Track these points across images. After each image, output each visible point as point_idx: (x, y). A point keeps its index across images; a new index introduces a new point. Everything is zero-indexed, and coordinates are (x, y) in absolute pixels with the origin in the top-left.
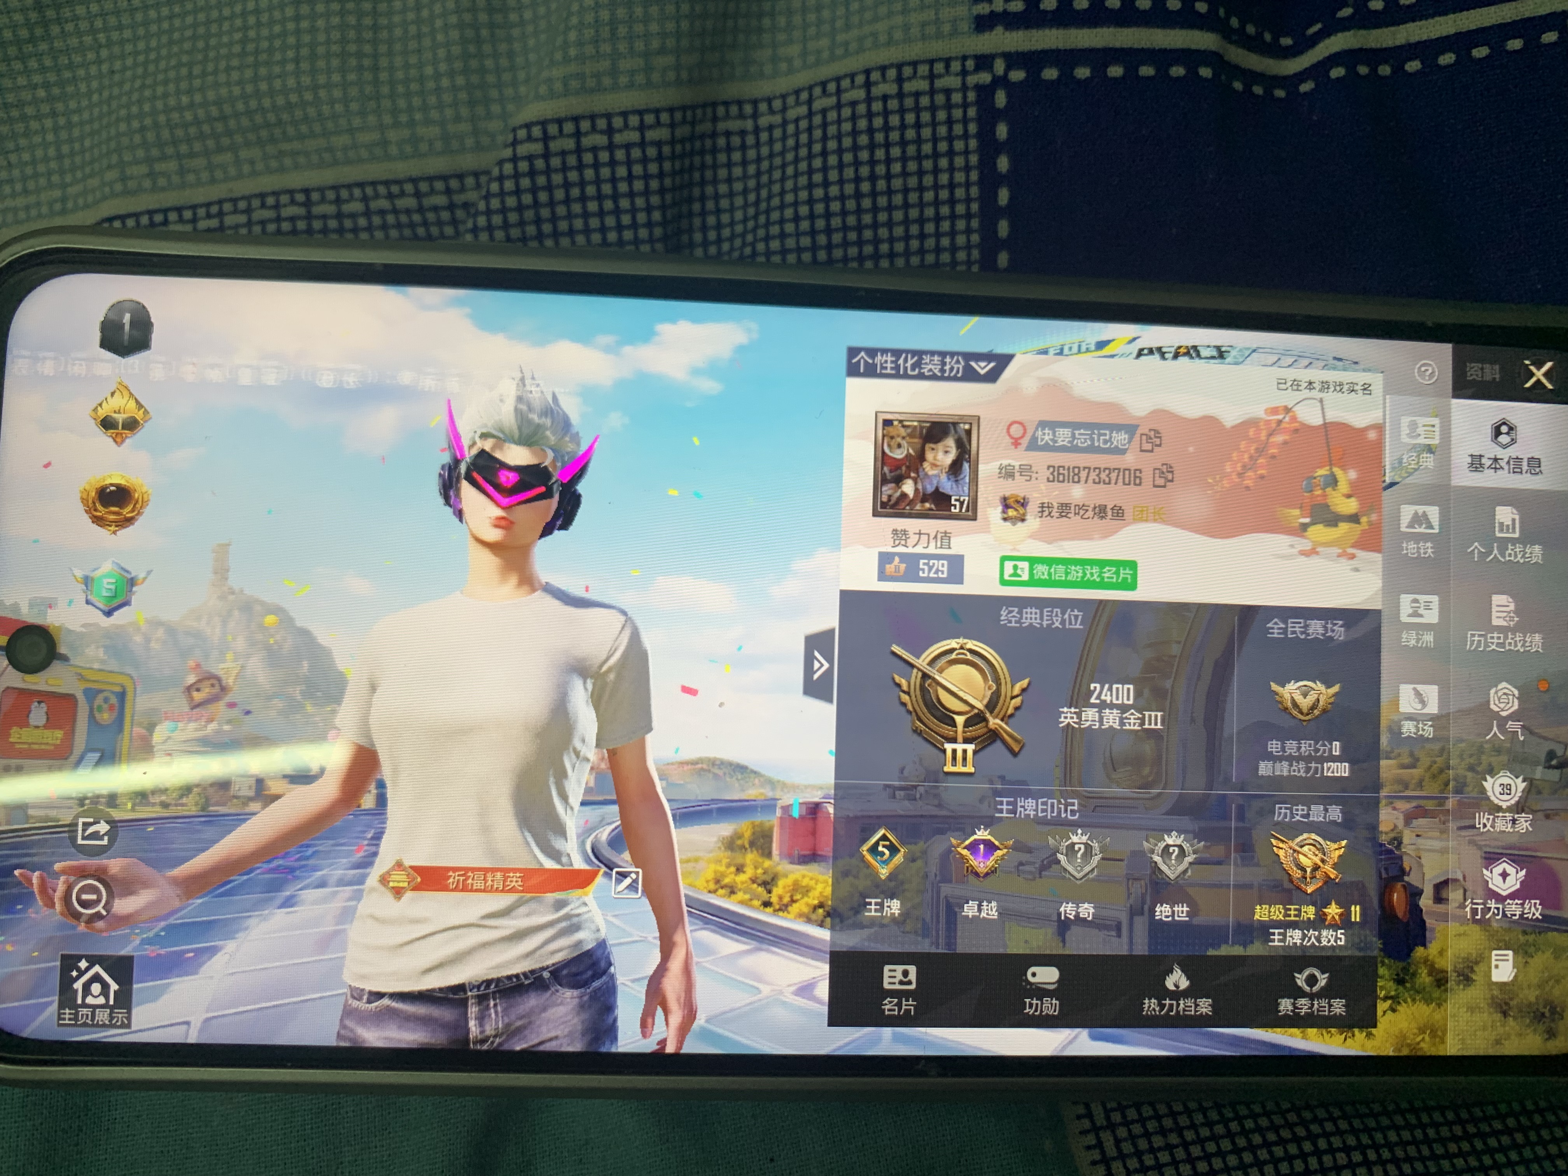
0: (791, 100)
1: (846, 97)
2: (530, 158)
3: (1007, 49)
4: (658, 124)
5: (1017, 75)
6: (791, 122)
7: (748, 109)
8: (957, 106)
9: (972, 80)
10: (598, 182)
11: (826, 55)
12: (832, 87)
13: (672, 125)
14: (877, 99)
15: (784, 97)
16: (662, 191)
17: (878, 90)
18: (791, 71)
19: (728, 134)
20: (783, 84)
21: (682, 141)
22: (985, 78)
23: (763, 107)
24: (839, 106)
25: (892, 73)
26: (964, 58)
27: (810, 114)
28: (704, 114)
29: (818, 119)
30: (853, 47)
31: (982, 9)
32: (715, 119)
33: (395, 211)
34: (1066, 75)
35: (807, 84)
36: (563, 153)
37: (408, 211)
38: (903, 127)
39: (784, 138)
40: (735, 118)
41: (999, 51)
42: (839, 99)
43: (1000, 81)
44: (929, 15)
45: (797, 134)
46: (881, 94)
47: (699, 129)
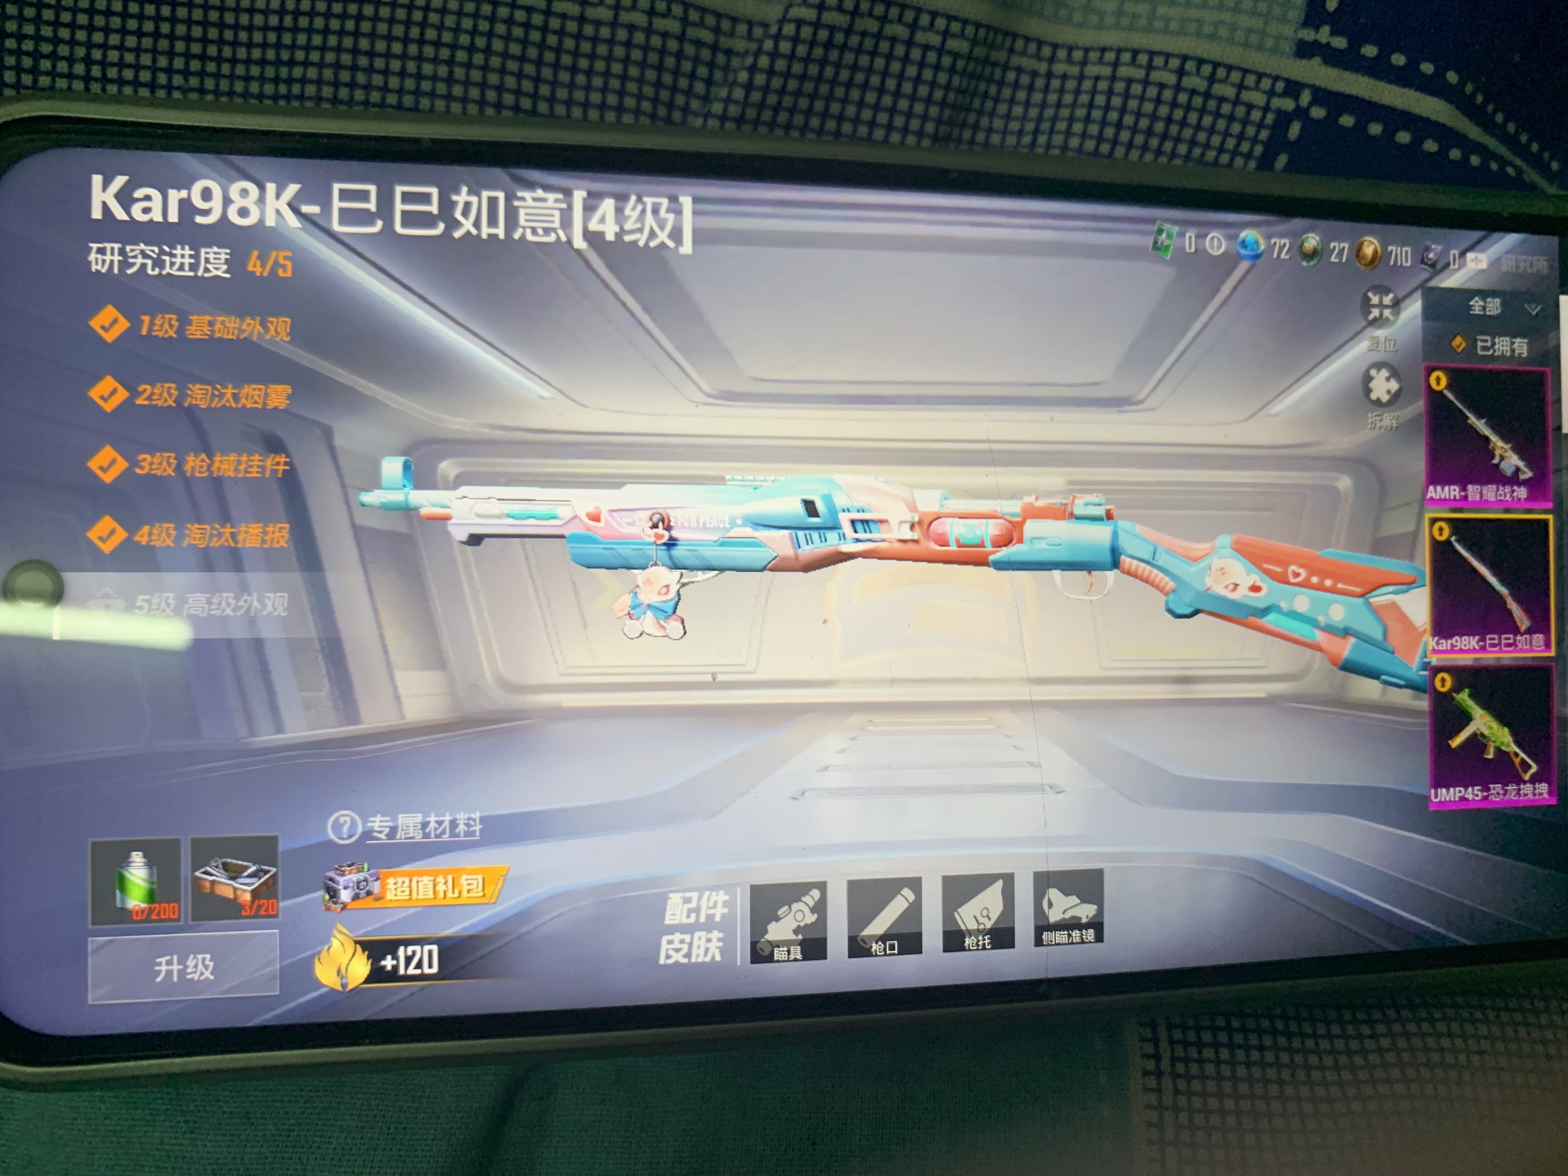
0: (1093, 56)
1: (1155, 76)
2: (832, 29)
3: (1317, 83)
4: (962, 35)
5: (1318, 113)
6: (1090, 78)
7: (1046, 51)
8: (1253, 124)
9: (1276, 103)
10: (885, 73)
11: (1142, 22)
12: (1143, 59)
13: (973, 42)
14: (1185, 90)
15: (1087, 50)
16: (942, 105)
17: (1189, 82)
18: (1100, 26)
19: (1019, 70)
20: (1089, 37)
21: (977, 61)
22: (1288, 104)
23: (1062, 54)
24: (1146, 82)
25: (1207, 69)
26: (1276, 78)
27: (1113, 78)
28: (1003, 42)
29: (1120, 86)
30: (1173, 26)
31: (1308, 35)
32: (1011, 51)
33: (649, 31)
34: (1361, 126)
35: (1115, 47)
36: (864, 34)
37: (665, 35)
38: (1198, 127)
39: (1078, 92)
40: (1030, 57)
41: (1311, 82)
42: (1147, 75)
43: (1301, 113)
44: (1257, 23)
45: (1094, 92)
46: (1190, 87)
47: (996, 55)
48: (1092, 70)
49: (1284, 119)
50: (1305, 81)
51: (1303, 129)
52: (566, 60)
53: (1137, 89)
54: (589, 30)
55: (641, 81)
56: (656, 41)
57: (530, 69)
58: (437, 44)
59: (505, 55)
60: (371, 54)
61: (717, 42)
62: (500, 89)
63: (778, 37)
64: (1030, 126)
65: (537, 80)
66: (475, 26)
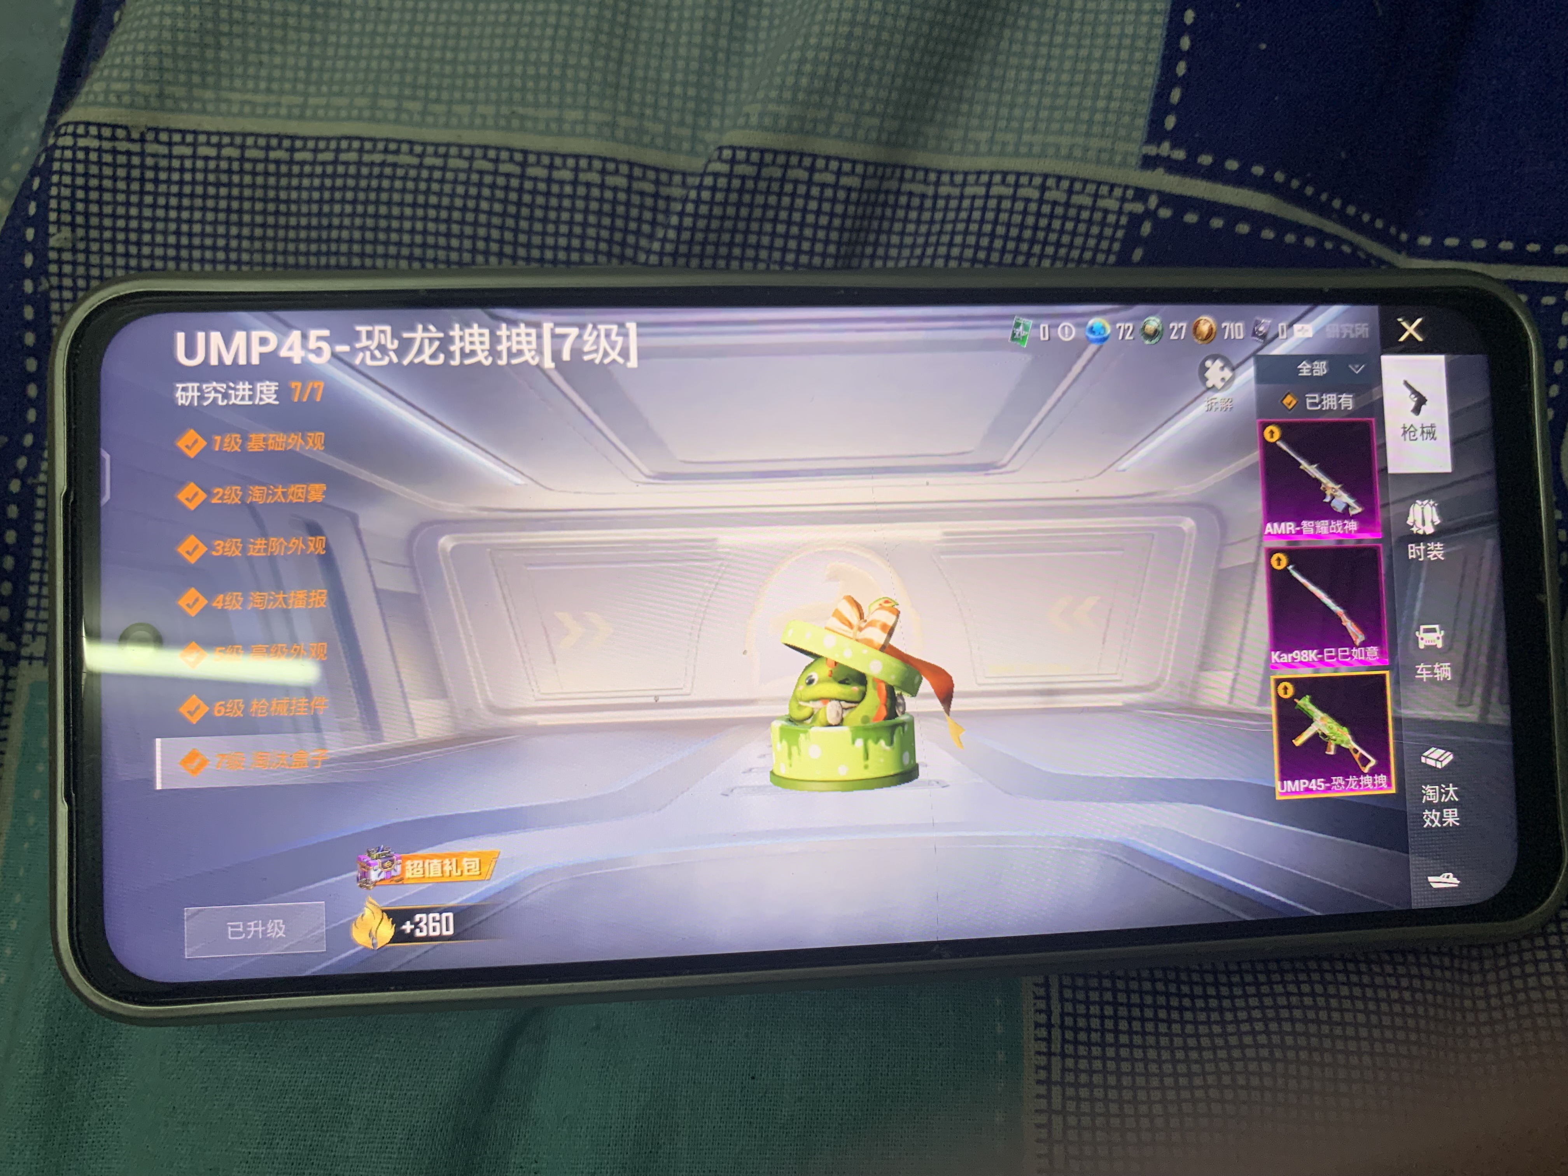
0: (971, 178)
1: (1023, 192)
2: (743, 178)
3: (1163, 189)
4: (853, 172)
5: (1165, 213)
6: (968, 197)
7: (932, 177)
8: (1109, 225)
9: (1128, 207)
10: (791, 209)
11: (1010, 148)
12: (1011, 179)
13: (864, 177)
15: (966, 174)
16: (841, 229)
17: (1051, 195)
18: (976, 154)
19: (911, 194)
20: (968, 163)
21: (869, 191)
22: (1138, 208)
23: (946, 178)
24: (1014, 198)
25: (1065, 184)
26: (1126, 187)
27: (987, 197)
28: (893, 173)
29: (992, 203)
30: (1036, 150)
31: (1152, 150)
32: (902, 179)
33: (602, 186)
34: (1204, 222)
35: (989, 169)
36: (770, 179)
37: (615, 189)
38: (1062, 231)
40: (919, 182)
41: (1156, 188)
42: (1015, 192)
43: (1150, 214)
44: (1106, 144)
45: (972, 209)
46: (1051, 199)
47: (886, 185)
48: (969, 191)
49: (1136, 220)
50: (1151, 187)
51: (1154, 228)
52: (539, 213)
53: (1006, 204)
54: (555, 189)
55: (599, 226)
56: (608, 194)
57: (510, 222)
58: (438, 207)
59: (490, 213)
60: (389, 217)
61: (657, 191)
62: (487, 239)
63: (700, 187)
64: (921, 240)
65: (516, 231)
66: (467, 191)
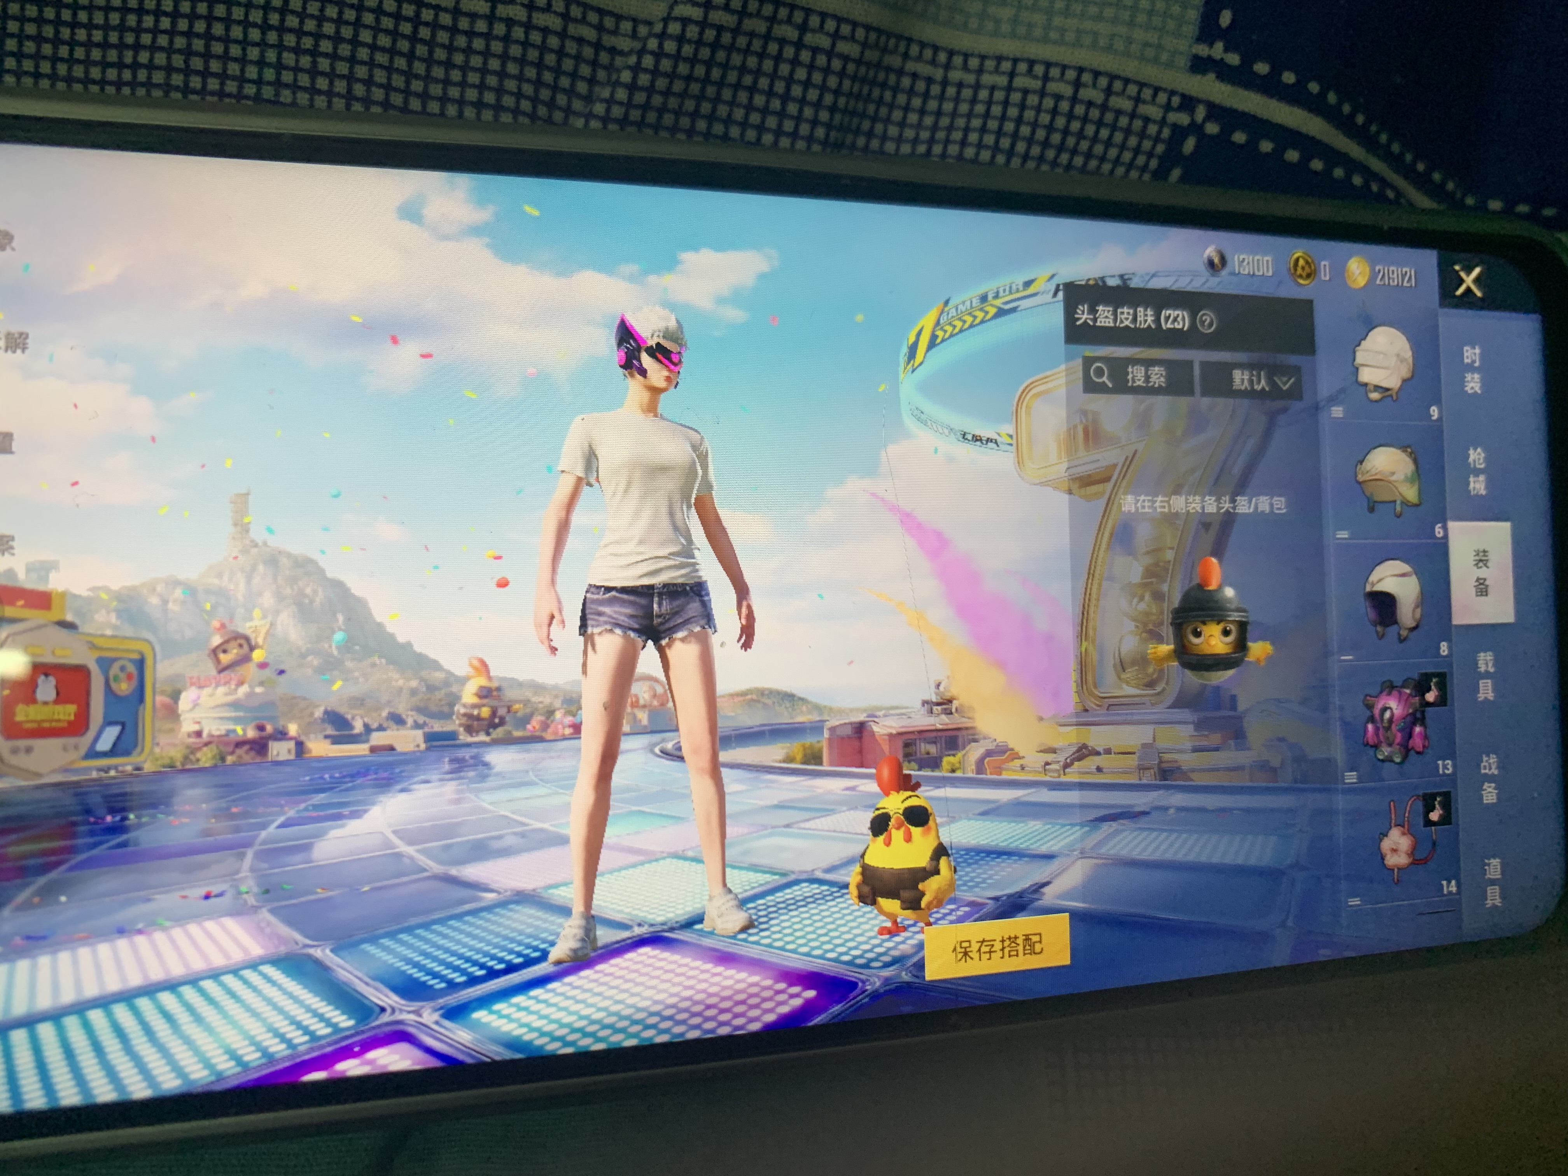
0: (990, 64)
1: (1052, 87)
2: (720, 29)
3: (1212, 99)
4: (852, 38)
5: (1212, 128)
6: (985, 87)
7: (942, 57)
8: (1149, 137)
9: (1173, 117)
10: (774, 76)
11: (1038, 32)
12: (1039, 70)
13: (865, 45)
14: (1082, 102)
15: (983, 58)
16: (833, 109)
17: (1086, 93)
18: (996, 34)
19: (915, 76)
20: (984, 44)
21: (869, 65)
22: (1183, 119)
23: (958, 60)
24: (1042, 93)
25: (1103, 82)
26: (1173, 93)
27: (1009, 89)
28: (897, 46)
29: (1016, 97)
30: (1070, 37)
31: (1202, 50)
32: (906, 56)
33: (528, 26)
34: (1252, 143)
35: (1011, 56)
36: (752, 35)
37: (545, 31)
38: (1095, 139)
39: (974, 101)
40: (926, 63)
41: (1205, 98)
42: (1044, 86)
43: (1196, 128)
44: (1153, 37)
45: (989, 103)
46: (1086, 99)
47: (888, 60)
48: (987, 79)
49: (1179, 133)
50: (1199, 96)
51: (1198, 146)
52: (440, 54)
54: (464, 23)
55: (520, 78)
56: (536, 37)
57: (401, 63)
58: (299, 32)
61: (599, 39)
62: (369, 82)
63: (662, 36)
64: (925, 135)
65: (409, 74)
